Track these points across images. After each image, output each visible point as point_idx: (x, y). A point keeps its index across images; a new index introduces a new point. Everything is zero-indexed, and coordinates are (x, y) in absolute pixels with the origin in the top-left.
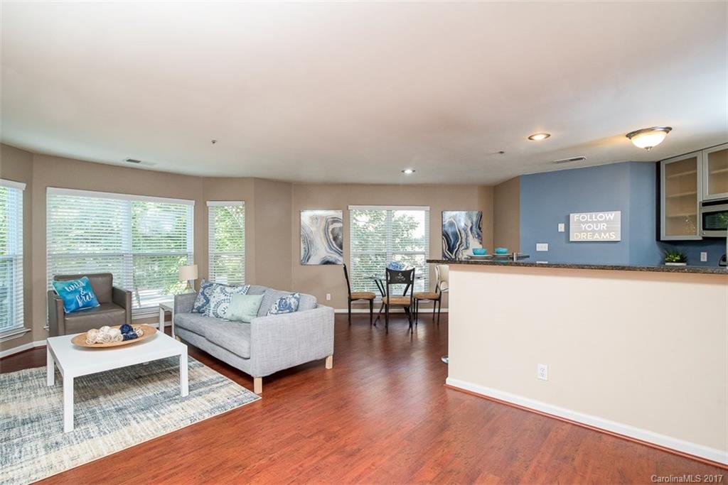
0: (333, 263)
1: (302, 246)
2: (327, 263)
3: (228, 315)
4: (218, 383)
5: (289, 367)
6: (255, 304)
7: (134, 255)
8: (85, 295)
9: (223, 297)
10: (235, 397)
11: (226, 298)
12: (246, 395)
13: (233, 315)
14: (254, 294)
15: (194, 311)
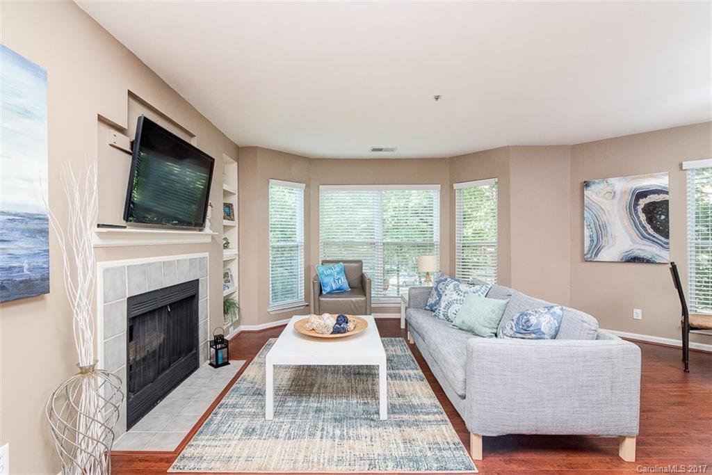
0: (648, 261)
1: (587, 233)
2: (635, 260)
3: (457, 321)
4: (428, 414)
5: (534, 433)
6: (493, 312)
7: (384, 244)
8: (338, 279)
9: (455, 296)
10: (440, 449)
11: (459, 297)
12: (457, 453)
13: (463, 322)
14: (496, 297)
15: (427, 308)
